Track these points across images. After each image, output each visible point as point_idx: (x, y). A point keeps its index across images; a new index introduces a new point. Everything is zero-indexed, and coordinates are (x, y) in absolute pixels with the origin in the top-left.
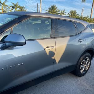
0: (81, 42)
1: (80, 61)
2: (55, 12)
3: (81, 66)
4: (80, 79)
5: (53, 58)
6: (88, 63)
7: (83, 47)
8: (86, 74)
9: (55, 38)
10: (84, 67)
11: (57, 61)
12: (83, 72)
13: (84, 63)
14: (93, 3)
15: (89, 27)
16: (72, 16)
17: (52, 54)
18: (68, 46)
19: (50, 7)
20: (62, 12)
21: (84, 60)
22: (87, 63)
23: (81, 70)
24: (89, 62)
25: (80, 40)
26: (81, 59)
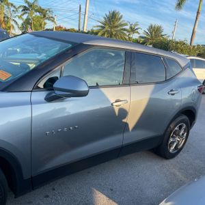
0: (173, 94)
1: (169, 130)
2: (117, 27)
3: (171, 140)
4: (167, 162)
5: (124, 120)
6: (183, 134)
7: (177, 104)
8: (179, 156)
9: (129, 85)
10: (175, 142)
11: (131, 126)
12: (173, 150)
13: (177, 134)
14: (198, 13)
15: (189, 67)
16: (152, 37)
17: (124, 113)
18: (151, 100)
19: (108, 14)
20: (131, 28)
21: (176, 128)
22: (181, 134)
23: (170, 147)
24: (185, 131)
25: (172, 91)
26: (172, 126)
